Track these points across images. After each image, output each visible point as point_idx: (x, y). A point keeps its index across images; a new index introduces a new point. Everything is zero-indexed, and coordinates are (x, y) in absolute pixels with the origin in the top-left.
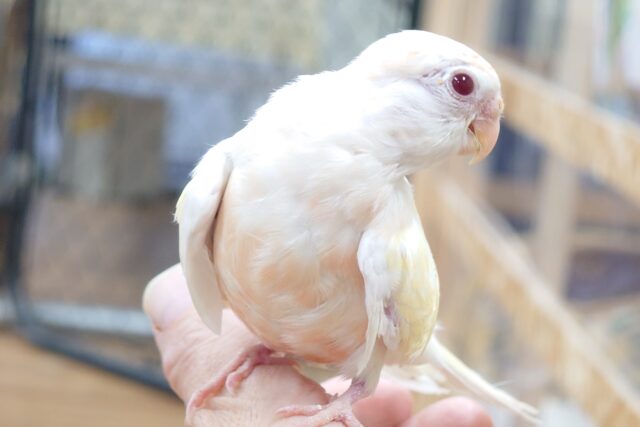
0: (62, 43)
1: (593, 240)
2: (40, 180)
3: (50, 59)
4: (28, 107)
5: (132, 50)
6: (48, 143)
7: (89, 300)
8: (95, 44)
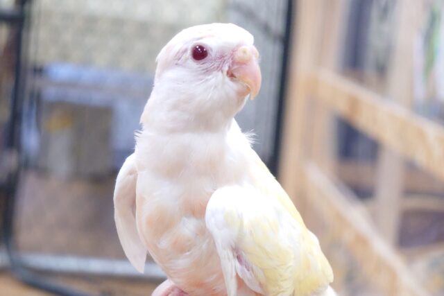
0: (39, 71)
1: (415, 203)
2: (26, 165)
3: (31, 83)
4: (16, 117)
5: (88, 75)
6: (31, 139)
7: (61, 251)
8: (62, 72)
